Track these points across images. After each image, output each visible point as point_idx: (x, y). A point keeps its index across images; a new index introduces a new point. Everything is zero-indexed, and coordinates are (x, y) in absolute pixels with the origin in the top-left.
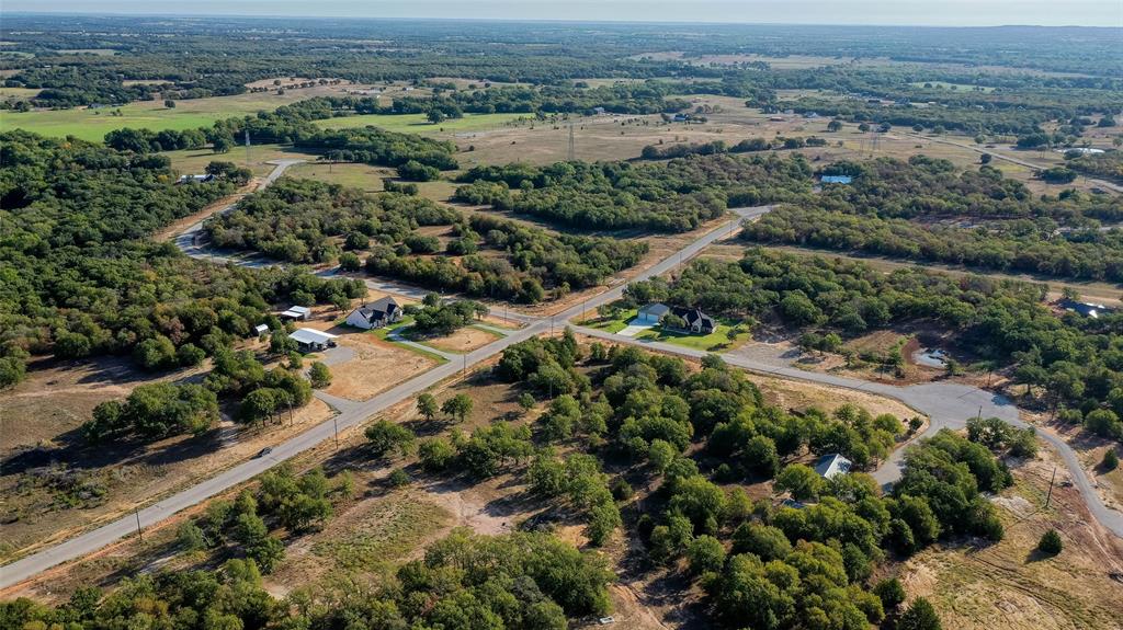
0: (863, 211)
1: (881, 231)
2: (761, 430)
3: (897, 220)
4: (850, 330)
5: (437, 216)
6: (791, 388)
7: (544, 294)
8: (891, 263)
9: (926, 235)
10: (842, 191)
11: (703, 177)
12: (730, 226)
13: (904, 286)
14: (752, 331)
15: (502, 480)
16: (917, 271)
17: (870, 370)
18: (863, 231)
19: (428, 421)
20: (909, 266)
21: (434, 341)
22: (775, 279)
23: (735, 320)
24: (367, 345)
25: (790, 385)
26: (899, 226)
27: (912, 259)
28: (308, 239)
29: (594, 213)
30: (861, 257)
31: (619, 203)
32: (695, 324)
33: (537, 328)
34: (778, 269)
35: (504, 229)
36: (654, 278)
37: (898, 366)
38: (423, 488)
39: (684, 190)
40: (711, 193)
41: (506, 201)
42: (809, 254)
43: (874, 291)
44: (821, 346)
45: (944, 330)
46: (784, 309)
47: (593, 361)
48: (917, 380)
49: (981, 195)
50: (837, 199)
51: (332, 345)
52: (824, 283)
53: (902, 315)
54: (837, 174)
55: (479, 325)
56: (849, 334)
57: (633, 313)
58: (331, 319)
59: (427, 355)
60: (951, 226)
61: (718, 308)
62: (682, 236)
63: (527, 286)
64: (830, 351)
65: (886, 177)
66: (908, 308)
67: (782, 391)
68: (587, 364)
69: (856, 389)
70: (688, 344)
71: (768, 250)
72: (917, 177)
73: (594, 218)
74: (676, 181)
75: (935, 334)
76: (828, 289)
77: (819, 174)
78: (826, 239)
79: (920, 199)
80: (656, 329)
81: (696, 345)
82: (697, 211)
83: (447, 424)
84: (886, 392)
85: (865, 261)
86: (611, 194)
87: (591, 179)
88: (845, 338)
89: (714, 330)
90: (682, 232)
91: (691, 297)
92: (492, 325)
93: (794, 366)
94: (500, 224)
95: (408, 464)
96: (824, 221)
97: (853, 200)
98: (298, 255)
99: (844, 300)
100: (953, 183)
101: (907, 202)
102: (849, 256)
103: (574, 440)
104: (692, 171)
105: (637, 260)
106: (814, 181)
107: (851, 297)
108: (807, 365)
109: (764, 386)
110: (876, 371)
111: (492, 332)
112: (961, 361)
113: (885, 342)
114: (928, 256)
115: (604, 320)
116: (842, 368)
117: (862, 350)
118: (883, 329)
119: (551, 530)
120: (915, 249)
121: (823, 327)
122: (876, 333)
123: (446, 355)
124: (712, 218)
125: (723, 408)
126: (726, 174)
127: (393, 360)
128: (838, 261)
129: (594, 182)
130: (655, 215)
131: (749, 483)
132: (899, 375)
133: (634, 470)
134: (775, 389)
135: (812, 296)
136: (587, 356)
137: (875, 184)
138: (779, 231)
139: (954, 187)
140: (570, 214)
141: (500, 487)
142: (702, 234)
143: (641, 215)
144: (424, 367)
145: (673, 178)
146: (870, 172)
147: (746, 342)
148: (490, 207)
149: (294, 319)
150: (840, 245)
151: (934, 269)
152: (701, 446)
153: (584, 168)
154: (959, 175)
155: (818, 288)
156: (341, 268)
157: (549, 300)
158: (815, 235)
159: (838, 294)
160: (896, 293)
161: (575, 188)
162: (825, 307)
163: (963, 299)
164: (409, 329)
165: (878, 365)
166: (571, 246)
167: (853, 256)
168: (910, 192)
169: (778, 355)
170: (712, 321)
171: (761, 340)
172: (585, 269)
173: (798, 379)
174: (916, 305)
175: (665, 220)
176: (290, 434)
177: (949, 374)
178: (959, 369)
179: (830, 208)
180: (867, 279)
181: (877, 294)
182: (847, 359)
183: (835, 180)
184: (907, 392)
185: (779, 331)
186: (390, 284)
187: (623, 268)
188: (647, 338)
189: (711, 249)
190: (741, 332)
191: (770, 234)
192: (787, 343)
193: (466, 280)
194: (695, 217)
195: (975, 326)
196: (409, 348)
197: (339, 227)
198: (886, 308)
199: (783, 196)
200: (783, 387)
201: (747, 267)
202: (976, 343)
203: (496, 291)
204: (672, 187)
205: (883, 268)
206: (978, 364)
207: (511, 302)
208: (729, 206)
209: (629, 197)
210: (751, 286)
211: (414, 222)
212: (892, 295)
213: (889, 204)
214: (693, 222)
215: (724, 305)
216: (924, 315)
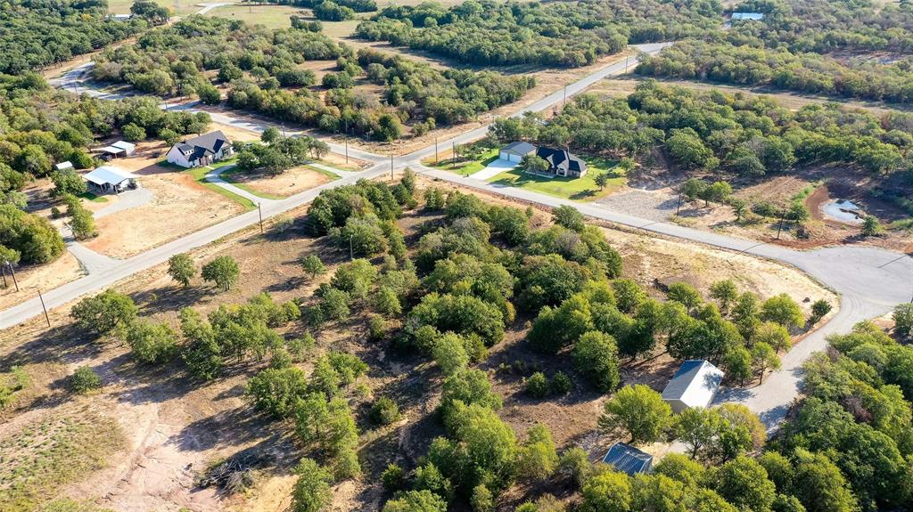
0: (773, 45)
1: (791, 65)
2: (598, 323)
3: (810, 54)
4: (744, 175)
5: (325, 50)
6: (662, 249)
7: (403, 130)
8: (801, 99)
9: (842, 69)
10: (752, 27)
11: (610, 14)
12: (627, 61)
13: (814, 124)
14: (629, 175)
15: (228, 385)
16: (829, 107)
17: (763, 229)
18: (771, 65)
19: (184, 288)
20: (821, 102)
21: (254, 183)
22: (664, 116)
23: (611, 162)
24: (176, 187)
25: (662, 246)
26: (811, 60)
27: (824, 95)
28: (179, 72)
29: (488, 47)
30: (766, 93)
31: (517, 39)
32: (560, 166)
33: (381, 168)
34: (669, 104)
35: (388, 64)
36: (528, 114)
37: (803, 223)
38: (116, 394)
39: (588, 26)
40: (613, 28)
41: (402, 37)
42: (708, 88)
43: (778, 129)
44: (707, 196)
45: (860, 177)
46: (669, 150)
47: (427, 211)
48: (825, 242)
49: (902, 30)
50: (747, 35)
51: (132, 186)
52: (719, 119)
53: (809, 158)
54: (748, 11)
55: (316, 165)
56: (742, 180)
57: (495, 152)
58: (155, 156)
59: (236, 199)
60: (869, 62)
61: (593, 148)
62: (574, 70)
63: (385, 122)
64: (717, 201)
65: (800, 13)
66: (817, 150)
67: (650, 254)
68: (421, 214)
69: (745, 253)
70: (548, 191)
71: (662, 85)
72: (833, 13)
73: (488, 53)
74: (582, 18)
75: (849, 181)
76: (723, 127)
77: (729, 12)
78: (729, 74)
79: (836, 33)
80: (515, 172)
81: (558, 192)
82: (595, 45)
83: (207, 293)
84: (784, 258)
85: (770, 96)
86: (512, 30)
87: (497, 16)
88: (737, 185)
89: (582, 174)
90: (576, 67)
91: (564, 134)
92: (331, 165)
93: (671, 220)
94: (386, 58)
95: (124, 353)
96: (728, 56)
97: (763, 35)
98: (162, 88)
99: (741, 140)
100: (871, 19)
101: (821, 37)
102: (752, 91)
103: (356, 322)
104: (600, 8)
105: (519, 95)
106: (725, 19)
107: (749, 137)
108: (687, 219)
109: (627, 247)
110: (773, 227)
111: (326, 173)
112: (881, 216)
113: (788, 191)
114: (843, 91)
115: (459, 160)
116: (731, 224)
117: (757, 200)
118: (785, 174)
119: (248, 483)
120: (829, 84)
121: (714, 171)
122: (776, 179)
123: (256, 200)
124: (611, 52)
125: (558, 283)
126: (634, 12)
127: (193, 206)
128: (739, 96)
129: (498, 20)
130: (549, 49)
131: (572, 402)
132: (802, 235)
133: (417, 373)
134: (641, 250)
135: (703, 135)
136: (422, 203)
137: (787, 19)
138: (678, 64)
139: (872, 23)
140: (464, 49)
141: (221, 397)
142: (597, 69)
143: (535, 49)
144: (224, 214)
145: (578, 15)
146: (783, 8)
147: (619, 188)
148: (387, 43)
149: (113, 155)
150: (744, 81)
151: (850, 106)
152: (522, 335)
153: (493, 7)
154: (877, 12)
155: (712, 125)
156: (201, 103)
157: (408, 137)
158: (716, 69)
159: (735, 132)
160: (804, 133)
161: (478, 25)
162: (718, 148)
163: (885, 139)
164: (232, 170)
165: (776, 220)
166: (452, 80)
167: (757, 91)
168: (824, 27)
169: (655, 205)
170: (581, 163)
171: (638, 186)
172: (457, 104)
173: (673, 237)
174: (827, 146)
175: (558, 55)
176: (10, 303)
177: (866, 233)
178: (880, 228)
179: (737, 44)
180: (771, 116)
181: (781, 134)
182: (737, 213)
183: (745, 16)
184: (811, 258)
185: (661, 176)
186: (244, 118)
187: (502, 104)
188: (504, 182)
189: (603, 85)
190: (616, 176)
191: (668, 69)
192: (669, 189)
193: (320, 114)
194: (592, 51)
195: (898, 173)
196: (221, 191)
197: (218, 60)
198: (791, 149)
199: (689, 32)
200: (651, 248)
201: (635, 103)
202: (900, 194)
203: (350, 127)
204: (576, 24)
205: (790, 105)
206: (904, 222)
207: (365, 139)
208: (630, 42)
209: (528, 33)
210: (635, 123)
211: (299, 56)
212: (799, 135)
213: (801, 39)
214: (589, 58)
215: (600, 145)
216: (836, 158)
